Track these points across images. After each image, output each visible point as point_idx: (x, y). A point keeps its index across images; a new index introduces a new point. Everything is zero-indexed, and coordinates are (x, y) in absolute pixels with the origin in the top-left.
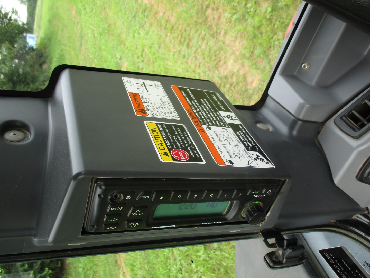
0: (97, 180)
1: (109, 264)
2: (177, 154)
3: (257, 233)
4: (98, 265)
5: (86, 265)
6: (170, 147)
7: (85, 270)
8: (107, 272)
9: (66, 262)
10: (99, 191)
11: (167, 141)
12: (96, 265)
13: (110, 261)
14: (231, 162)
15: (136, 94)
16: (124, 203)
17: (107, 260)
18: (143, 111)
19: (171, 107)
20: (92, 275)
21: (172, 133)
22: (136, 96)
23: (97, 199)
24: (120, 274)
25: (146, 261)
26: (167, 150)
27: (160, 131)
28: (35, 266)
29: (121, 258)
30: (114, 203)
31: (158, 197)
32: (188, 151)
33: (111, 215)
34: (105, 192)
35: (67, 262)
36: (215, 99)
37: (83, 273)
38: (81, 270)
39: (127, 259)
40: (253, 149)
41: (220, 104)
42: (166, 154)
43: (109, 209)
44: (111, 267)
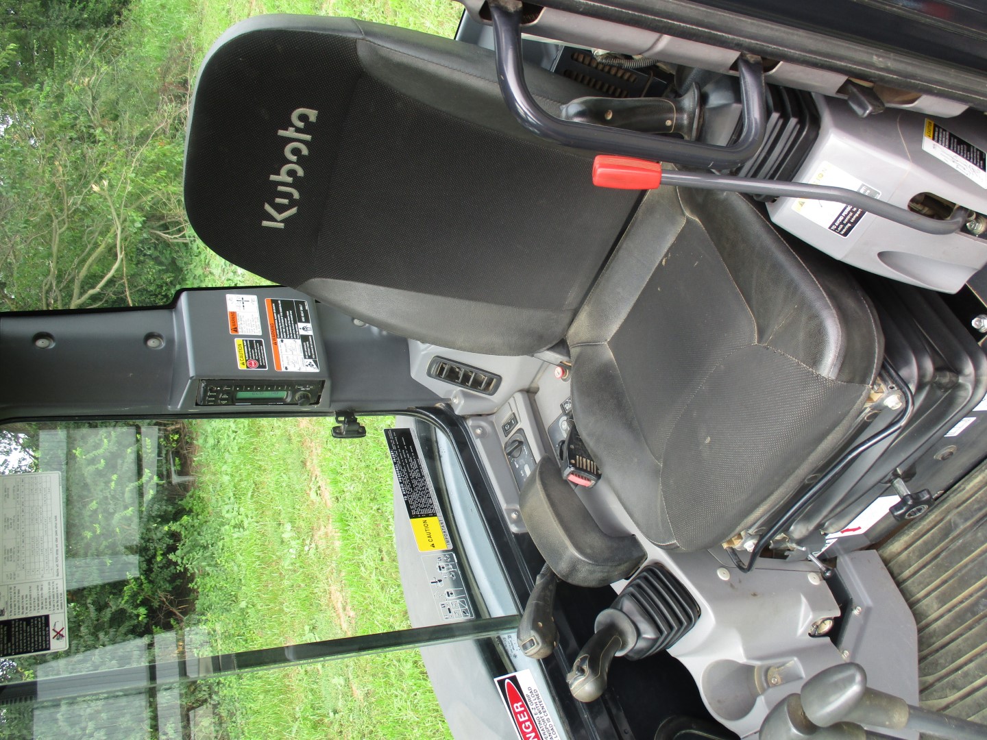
0: (202, 380)
1: (287, 469)
2: (251, 364)
3: (332, 412)
4: (265, 470)
5: (237, 468)
6: (247, 358)
7: (236, 479)
8: (284, 485)
9: (192, 461)
10: (203, 385)
11: (247, 354)
12: (260, 468)
13: (289, 461)
14: (286, 368)
15: (234, 313)
16: (217, 391)
17: (284, 459)
18: (236, 330)
19: (259, 323)
20: (251, 490)
21: (252, 347)
22: (233, 314)
23: (202, 389)
24: (310, 489)
25: (363, 464)
26: (245, 361)
27: (244, 346)
28: (122, 464)
29: (314, 457)
30: (211, 391)
31: (235, 389)
32: (259, 362)
33: (210, 396)
34: (206, 386)
35: (194, 461)
36: (301, 308)
37: (231, 486)
38: (226, 479)
39: (325, 459)
40: (310, 357)
41: (303, 315)
42: (243, 364)
43: (209, 394)
44: (292, 474)
